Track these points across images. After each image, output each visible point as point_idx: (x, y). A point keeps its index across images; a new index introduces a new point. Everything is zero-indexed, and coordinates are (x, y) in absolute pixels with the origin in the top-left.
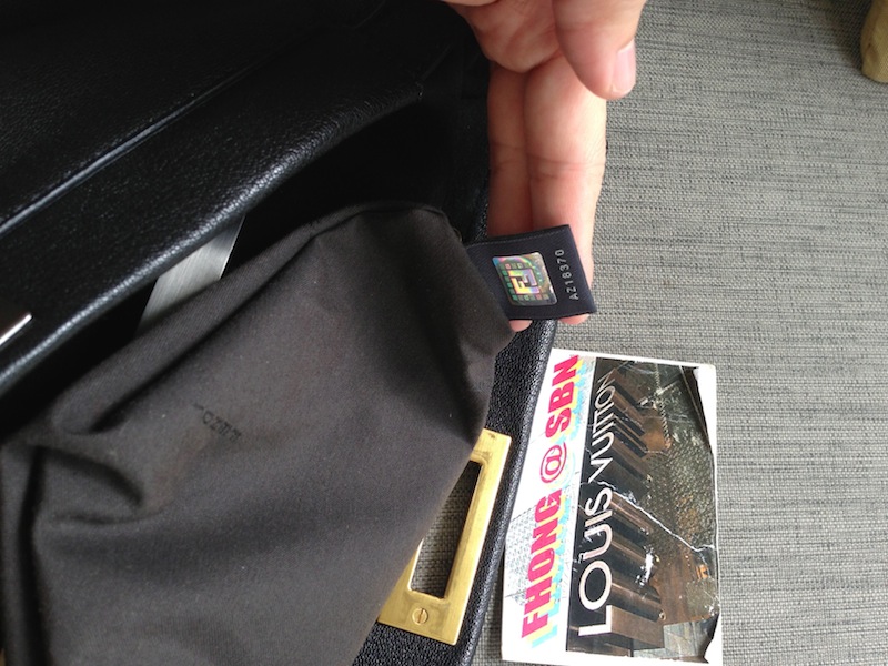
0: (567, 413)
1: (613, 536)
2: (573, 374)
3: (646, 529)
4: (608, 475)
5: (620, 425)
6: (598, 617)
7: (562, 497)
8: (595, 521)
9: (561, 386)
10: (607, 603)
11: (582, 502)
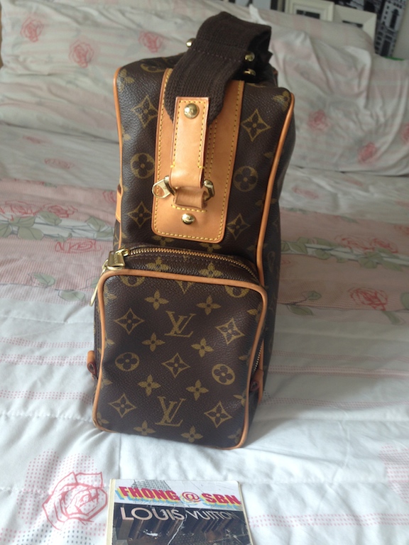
0: (214, 501)
1: (163, 521)
2: (233, 503)
3: (168, 534)
4: (190, 518)
5: (214, 522)
6: (129, 514)
7: (177, 501)
8: (169, 513)
9: (226, 498)
10: (135, 518)
11: (176, 508)
